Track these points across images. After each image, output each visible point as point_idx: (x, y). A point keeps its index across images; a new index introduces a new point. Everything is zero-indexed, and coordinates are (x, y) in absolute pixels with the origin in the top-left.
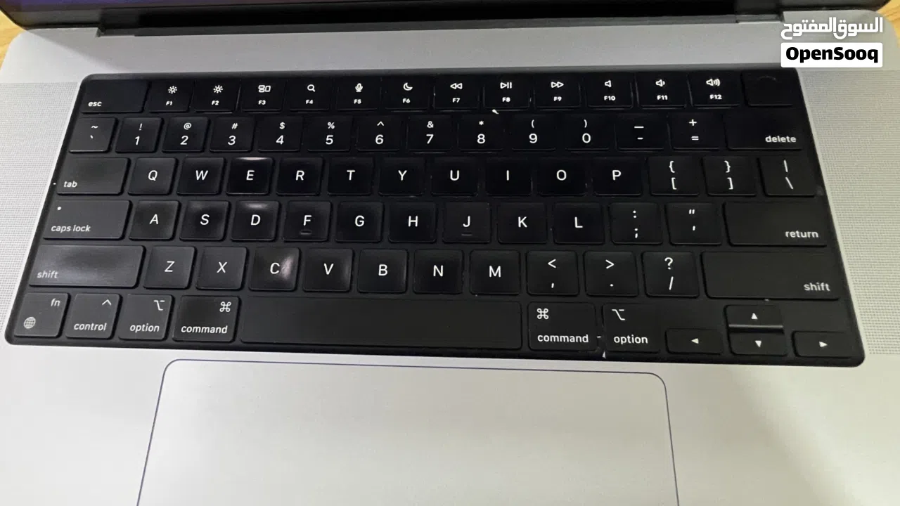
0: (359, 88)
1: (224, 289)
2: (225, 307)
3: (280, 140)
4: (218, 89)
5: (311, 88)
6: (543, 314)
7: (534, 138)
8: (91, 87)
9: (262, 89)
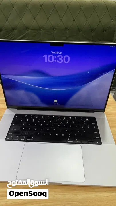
0: (48, 117)
1: (32, 136)
2: (32, 138)
3: (39, 121)
4: (32, 116)
5: (43, 116)
6: (68, 139)
7: (68, 122)
8: (16, 115)
9: (37, 116)
